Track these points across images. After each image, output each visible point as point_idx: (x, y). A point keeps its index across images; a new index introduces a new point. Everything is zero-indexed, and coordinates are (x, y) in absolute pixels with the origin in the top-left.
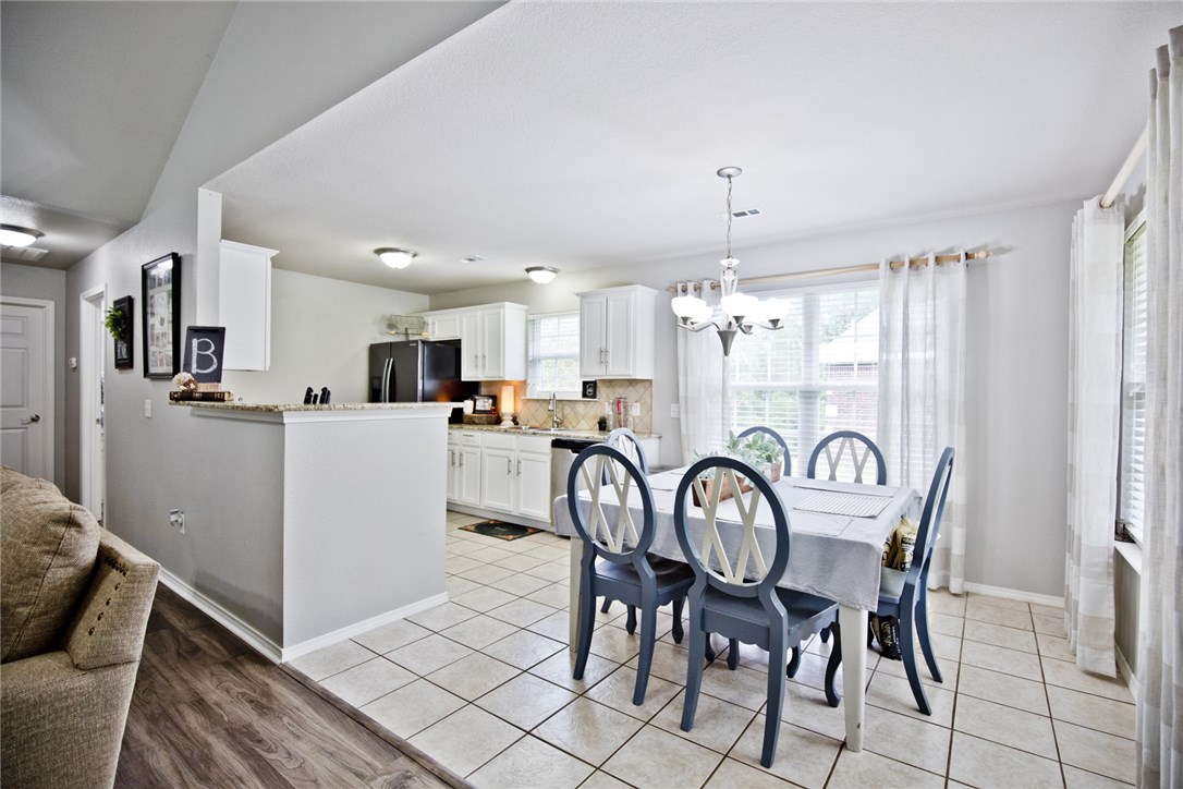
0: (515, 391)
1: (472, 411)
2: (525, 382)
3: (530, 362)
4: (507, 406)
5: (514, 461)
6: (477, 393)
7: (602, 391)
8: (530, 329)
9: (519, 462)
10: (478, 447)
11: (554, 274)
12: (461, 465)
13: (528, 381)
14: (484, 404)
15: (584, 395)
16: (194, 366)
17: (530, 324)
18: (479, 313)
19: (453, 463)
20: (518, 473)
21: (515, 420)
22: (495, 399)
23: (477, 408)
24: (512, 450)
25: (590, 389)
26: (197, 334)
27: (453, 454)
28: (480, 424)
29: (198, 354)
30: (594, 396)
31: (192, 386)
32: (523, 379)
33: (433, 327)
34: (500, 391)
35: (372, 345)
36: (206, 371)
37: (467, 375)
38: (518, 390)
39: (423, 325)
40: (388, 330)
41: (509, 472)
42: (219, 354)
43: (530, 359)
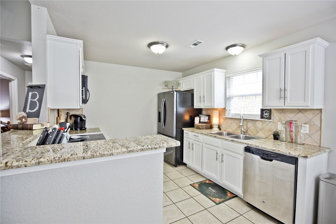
0: (219, 113)
1: (199, 122)
2: (225, 109)
3: (227, 99)
4: (215, 121)
5: (220, 154)
6: (201, 114)
7: (275, 115)
8: (227, 82)
9: (222, 155)
10: (200, 142)
11: (242, 48)
12: (193, 149)
13: (227, 108)
14: (204, 119)
15: (262, 117)
16: (28, 108)
17: (227, 79)
18: (202, 76)
19: (189, 148)
20: (222, 161)
21: (219, 128)
22: (209, 116)
23: (201, 121)
24: (218, 147)
25: (266, 113)
26: (32, 89)
27: (189, 143)
28: (202, 129)
29: (31, 101)
30: (270, 118)
31: (24, 120)
32: (223, 107)
33: (183, 85)
34: (212, 113)
35: (158, 94)
36: (33, 111)
37: (197, 105)
38: (221, 113)
39: (178, 84)
40: (165, 87)
41: (217, 159)
42: (40, 101)
43: (227, 97)
